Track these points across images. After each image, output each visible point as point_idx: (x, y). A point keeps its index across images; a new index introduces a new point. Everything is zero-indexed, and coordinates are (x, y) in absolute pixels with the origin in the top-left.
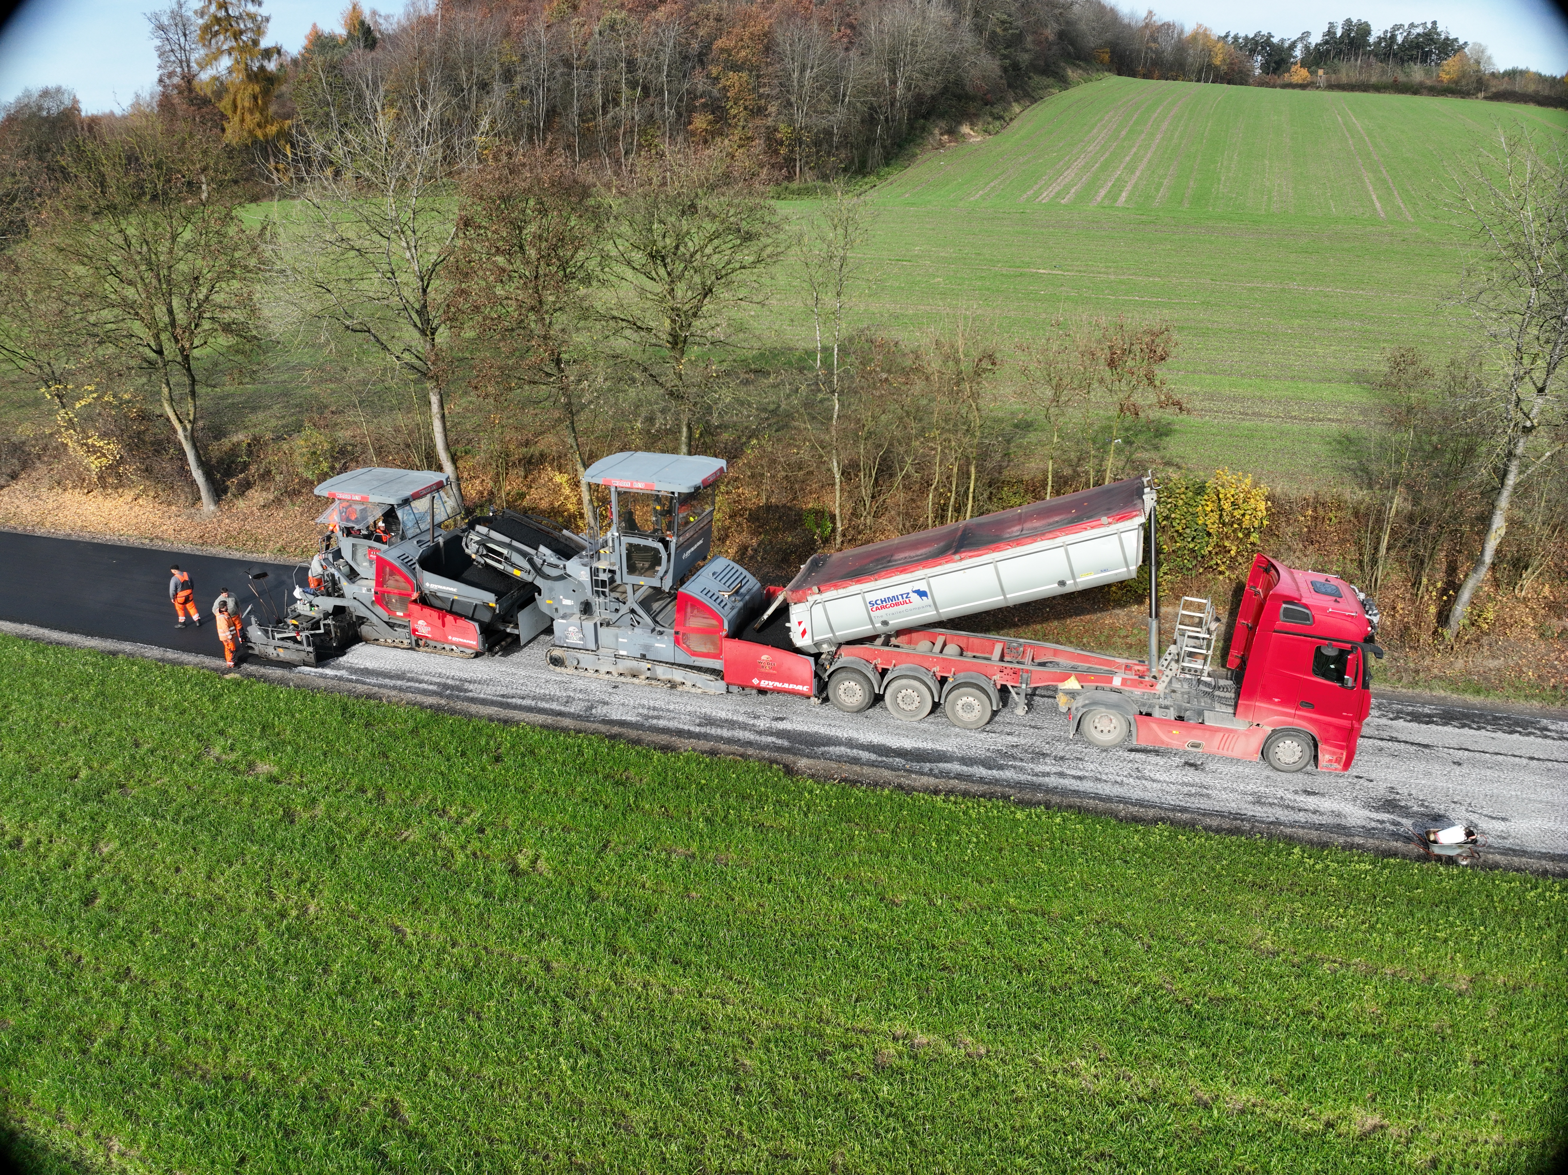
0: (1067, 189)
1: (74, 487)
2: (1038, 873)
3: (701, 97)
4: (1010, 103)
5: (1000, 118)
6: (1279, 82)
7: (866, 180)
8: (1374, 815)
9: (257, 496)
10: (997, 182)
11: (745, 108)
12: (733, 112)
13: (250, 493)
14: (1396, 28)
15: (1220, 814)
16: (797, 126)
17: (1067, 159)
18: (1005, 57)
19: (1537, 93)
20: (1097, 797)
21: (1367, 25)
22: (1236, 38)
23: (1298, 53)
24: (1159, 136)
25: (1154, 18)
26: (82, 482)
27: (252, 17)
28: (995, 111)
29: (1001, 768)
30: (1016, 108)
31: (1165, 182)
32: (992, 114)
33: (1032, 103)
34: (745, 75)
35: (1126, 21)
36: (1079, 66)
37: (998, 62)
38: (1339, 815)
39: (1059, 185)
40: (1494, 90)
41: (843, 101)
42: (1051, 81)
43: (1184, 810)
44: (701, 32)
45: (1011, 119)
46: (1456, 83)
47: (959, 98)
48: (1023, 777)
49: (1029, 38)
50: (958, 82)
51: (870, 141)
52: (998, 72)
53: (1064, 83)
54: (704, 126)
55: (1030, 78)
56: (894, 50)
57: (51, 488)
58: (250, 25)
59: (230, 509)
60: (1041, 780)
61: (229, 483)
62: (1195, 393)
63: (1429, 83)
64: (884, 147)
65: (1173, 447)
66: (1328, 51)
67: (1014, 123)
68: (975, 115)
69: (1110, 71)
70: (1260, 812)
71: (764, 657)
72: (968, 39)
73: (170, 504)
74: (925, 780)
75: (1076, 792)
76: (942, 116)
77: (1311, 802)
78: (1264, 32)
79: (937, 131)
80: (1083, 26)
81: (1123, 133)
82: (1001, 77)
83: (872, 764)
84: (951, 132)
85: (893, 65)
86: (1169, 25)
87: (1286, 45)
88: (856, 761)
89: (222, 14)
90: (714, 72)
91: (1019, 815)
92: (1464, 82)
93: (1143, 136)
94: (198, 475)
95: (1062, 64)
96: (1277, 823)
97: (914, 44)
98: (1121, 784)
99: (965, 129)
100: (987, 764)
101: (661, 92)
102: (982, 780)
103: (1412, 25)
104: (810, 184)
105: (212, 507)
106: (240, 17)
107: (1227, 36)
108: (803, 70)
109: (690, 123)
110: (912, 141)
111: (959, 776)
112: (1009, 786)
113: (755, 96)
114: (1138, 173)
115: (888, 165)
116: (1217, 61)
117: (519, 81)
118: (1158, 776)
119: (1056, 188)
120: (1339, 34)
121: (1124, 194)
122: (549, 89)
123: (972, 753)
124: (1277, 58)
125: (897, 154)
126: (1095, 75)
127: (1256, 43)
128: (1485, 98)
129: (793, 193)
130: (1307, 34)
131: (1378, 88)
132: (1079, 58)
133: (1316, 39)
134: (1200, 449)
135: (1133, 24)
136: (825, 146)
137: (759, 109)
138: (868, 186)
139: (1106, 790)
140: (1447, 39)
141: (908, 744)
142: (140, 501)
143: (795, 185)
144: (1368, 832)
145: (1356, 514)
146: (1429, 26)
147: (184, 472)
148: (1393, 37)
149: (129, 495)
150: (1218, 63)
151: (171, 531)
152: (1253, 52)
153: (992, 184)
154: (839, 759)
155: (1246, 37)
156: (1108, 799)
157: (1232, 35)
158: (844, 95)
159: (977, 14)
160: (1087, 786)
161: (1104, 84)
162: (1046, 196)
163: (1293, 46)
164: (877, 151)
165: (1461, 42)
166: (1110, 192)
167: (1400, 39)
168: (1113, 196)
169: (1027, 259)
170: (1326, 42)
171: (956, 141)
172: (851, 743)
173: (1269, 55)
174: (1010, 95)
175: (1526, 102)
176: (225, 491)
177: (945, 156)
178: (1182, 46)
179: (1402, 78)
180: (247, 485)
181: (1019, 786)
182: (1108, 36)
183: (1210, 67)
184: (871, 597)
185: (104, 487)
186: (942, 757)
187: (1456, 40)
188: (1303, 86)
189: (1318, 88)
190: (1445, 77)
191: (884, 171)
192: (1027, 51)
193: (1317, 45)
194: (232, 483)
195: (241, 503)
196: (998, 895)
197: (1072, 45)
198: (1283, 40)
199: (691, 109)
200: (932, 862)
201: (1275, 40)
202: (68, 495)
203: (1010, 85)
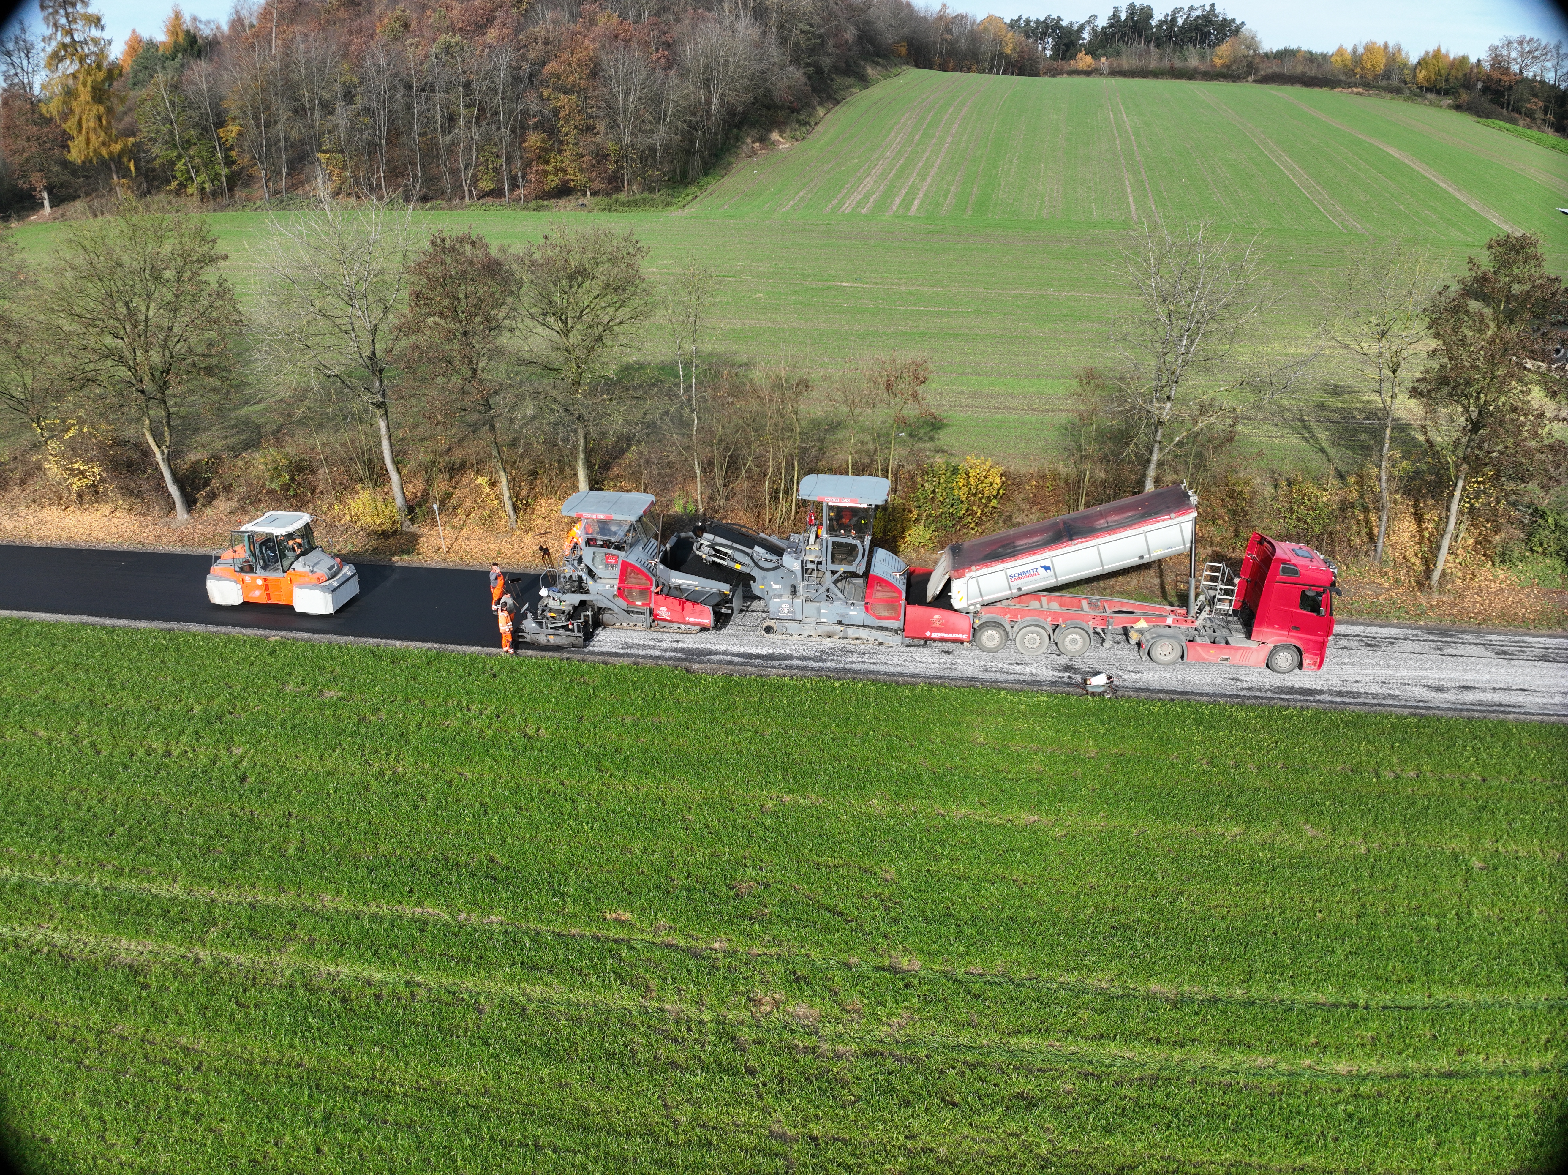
0: (867, 197)
1: (51, 505)
2: (849, 713)
3: (534, 116)
4: (814, 108)
5: (806, 123)
6: (1067, 68)
7: (688, 191)
8: (1058, 674)
9: (222, 505)
10: (804, 191)
11: (576, 127)
12: (565, 130)
13: (215, 502)
14: (1176, 11)
15: (962, 679)
16: (624, 143)
17: (866, 166)
18: (808, 65)
19: (1303, 74)
20: (886, 673)
21: (1149, 8)
22: (1028, 22)
23: (1086, 35)
24: (949, 140)
25: (948, 11)
26: (59, 498)
27: (96, 42)
28: (802, 117)
29: (825, 661)
30: (821, 111)
31: (953, 189)
32: (798, 121)
33: (835, 105)
34: (573, 97)
35: (922, 14)
36: (877, 63)
37: (803, 71)
38: (1036, 675)
39: (860, 193)
40: (1263, 73)
41: (664, 120)
42: (851, 81)
43: (939, 677)
44: (532, 55)
45: (816, 124)
46: (1228, 67)
47: (768, 107)
48: (838, 666)
49: (831, 43)
50: (768, 94)
51: (690, 153)
52: (804, 79)
53: (864, 82)
54: (538, 144)
55: (832, 80)
56: (708, 68)
57: (28, 507)
58: (93, 49)
59: (200, 516)
60: (850, 666)
61: (198, 496)
62: (962, 392)
63: (1202, 68)
64: (702, 157)
65: (944, 438)
66: (1113, 35)
67: (819, 128)
68: (783, 123)
69: (907, 64)
70: (986, 676)
71: (936, 617)
72: (775, 52)
73: (144, 515)
74: (776, 671)
75: (872, 672)
76: (753, 125)
77: (1019, 669)
78: (1054, 16)
79: (749, 140)
80: (881, 25)
81: (917, 137)
82: (806, 84)
83: (741, 664)
84: (763, 140)
85: (707, 83)
86: (962, 17)
87: (1075, 27)
88: (730, 663)
89: (68, 40)
90: (545, 94)
91: (836, 684)
92: (1235, 67)
93: (935, 140)
94: (174, 490)
95: (862, 63)
96: (997, 681)
97: (726, 62)
98: (901, 665)
99: (775, 136)
100: (815, 659)
101: (496, 113)
102: (813, 669)
103: (1191, 8)
104: (638, 197)
105: (186, 516)
106: (86, 42)
107: (1019, 19)
108: (627, 94)
109: (525, 141)
110: (728, 150)
111: (798, 668)
112: (830, 671)
113: (584, 116)
114: (929, 180)
115: (706, 174)
116: (1008, 50)
117: (359, 102)
118: (924, 660)
119: (857, 197)
120: (1123, 18)
121: (916, 202)
122: (390, 111)
123: (806, 654)
124: (1066, 40)
125: (714, 164)
126: (894, 71)
127: (1047, 26)
128: (1255, 81)
129: (623, 204)
130: (1094, 17)
131: (1156, 74)
132: (878, 55)
133: (1102, 22)
134: (962, 439)
135: (928, 16)
136: (650, 161)
137: (587, 128)
138: (689, 198)
139: (892, 669)
140: (1225, 19)
141: (763, 651)
142: (117, 513)
143: (623, 196)
144: (1053, 683)
145: (1066, 482)
146: (1208, 8)
147: (160, 488)
148: (1174, 19)
149: (105, 509)
150: (1009, 52)
151: (151, 537)
152: (1044, 34)
153: (801, 194)
154: (720, 662)
155: (1037, 21)
156: (893, 674)
157: (1024, 18)
158: (665, 115)
159: (781, 26)
160: (879, 668)
161: (901, 81)
162: (848, 206)
163: (1082, 28)
164: (697, 161)
165: (1238, 22)
166: (904, 200)
167: (1180, 21)
168: (906, 205)
169: (833, 273)
170: (1111, 26)
171: (766, 148)
172: (725, 653)
173: (1059, 37)
174: (815, 100)
175: (1293, 84)
176: (195, 502)
177: (758, 164)
178: (975, 36)
179: (1178, 64)
180: (213, 496)
181: (837, 670)
182: (905, 31)
183: (1001, 55)
184: (1011, 572)
185: (81, 503)
186: (786, 657)
187: (1233, 20)
188: (1088, 73)
189: (1101, 74)
190: (1218, 62)
191: (703, 181)
192: (829, 55)
193: (1103, 28)
194: (201, 495)
195: (209, 512)
196: (825, 726)
197: (872, 43)
198: (1071, 24)
199: (524, 127)
200: (784, 712)
201: (1064, 23)
202: (46, 512)
203: (814, 90)
